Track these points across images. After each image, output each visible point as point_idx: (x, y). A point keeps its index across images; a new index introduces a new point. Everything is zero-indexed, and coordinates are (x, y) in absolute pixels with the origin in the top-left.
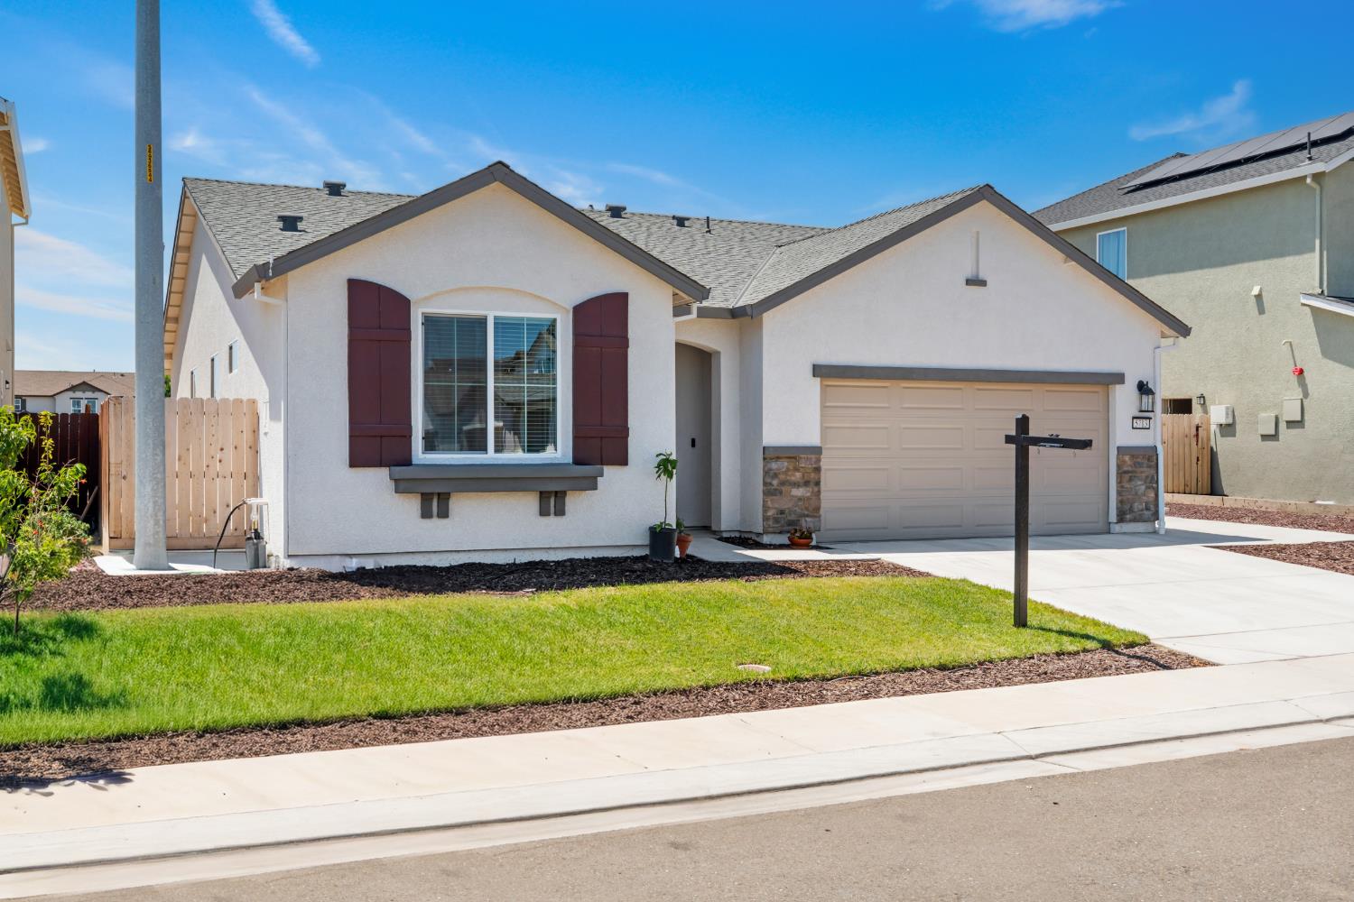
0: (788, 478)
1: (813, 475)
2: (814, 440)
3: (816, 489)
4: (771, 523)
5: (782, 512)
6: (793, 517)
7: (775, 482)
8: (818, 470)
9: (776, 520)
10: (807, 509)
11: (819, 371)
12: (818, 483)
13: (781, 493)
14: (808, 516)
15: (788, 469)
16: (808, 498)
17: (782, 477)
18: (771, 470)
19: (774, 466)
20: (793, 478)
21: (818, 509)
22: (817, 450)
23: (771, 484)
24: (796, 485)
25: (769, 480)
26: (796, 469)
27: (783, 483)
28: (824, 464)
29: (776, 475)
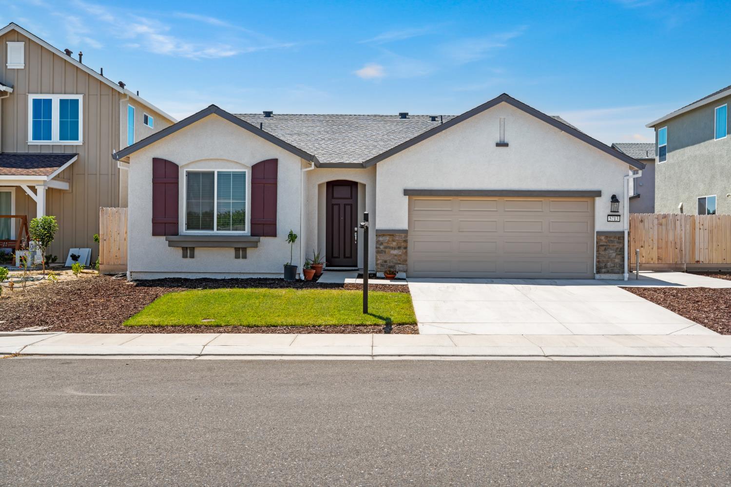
0: (389, 245)
1: (403, 244)
2: (405, 226)
3: (404, 251)
4: (379, 266)
5: (385, 262)
6: (392, 264)
7: (382, 247)
8: (406, 241)
9: (382, 265)
10: (399, 260)
11: (407, 192)
12: (406, 248)
13: (385, 252)
14: (400, 264)
15: (389, 241)
16: (400, 255)
17: (385, 244)
18: (379, 241)
19: (381, 239)
20: (391, 245)
21: (406, 261)
22: (405, 232)
23: (379, 248)
24: (393, 248)
25: (378, 246)
26: (393, 241)
27: (386, 248)
28: (409, 238)
29: (382, 244)
